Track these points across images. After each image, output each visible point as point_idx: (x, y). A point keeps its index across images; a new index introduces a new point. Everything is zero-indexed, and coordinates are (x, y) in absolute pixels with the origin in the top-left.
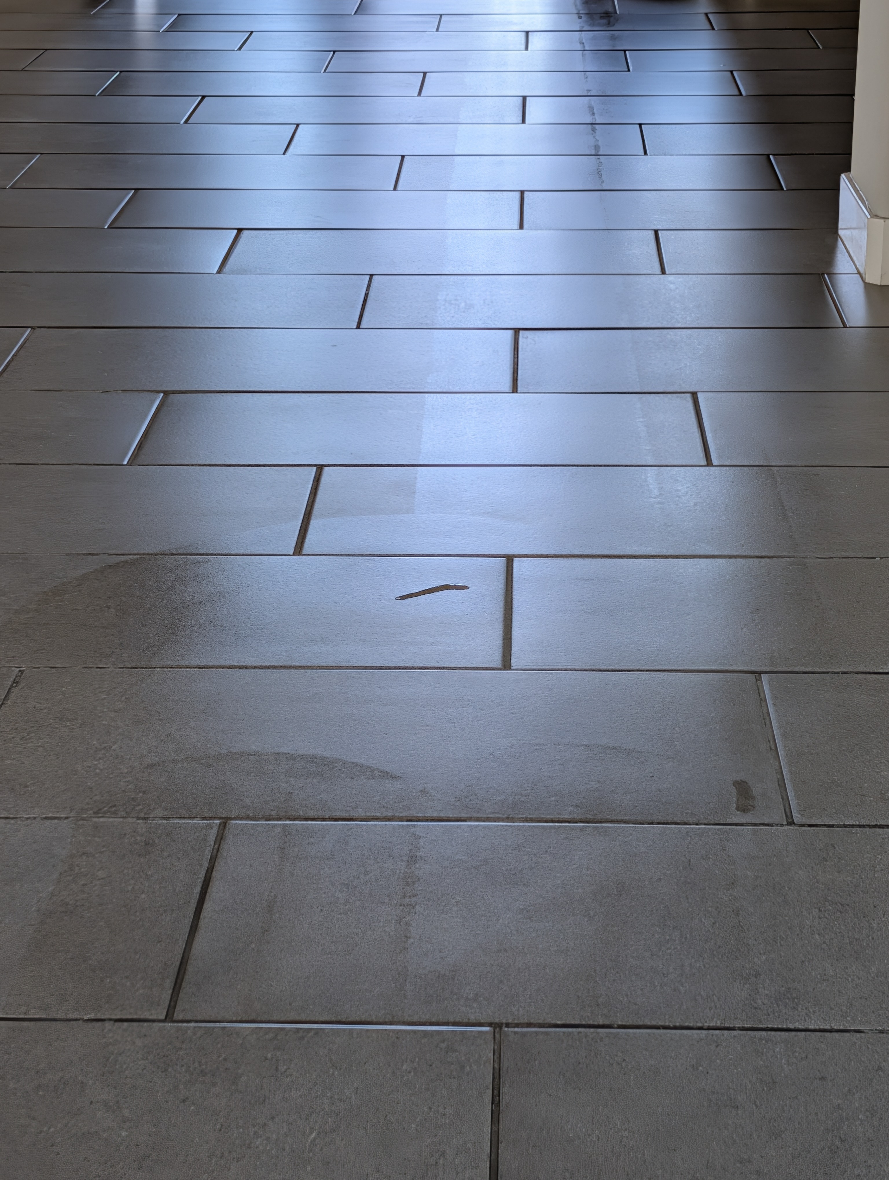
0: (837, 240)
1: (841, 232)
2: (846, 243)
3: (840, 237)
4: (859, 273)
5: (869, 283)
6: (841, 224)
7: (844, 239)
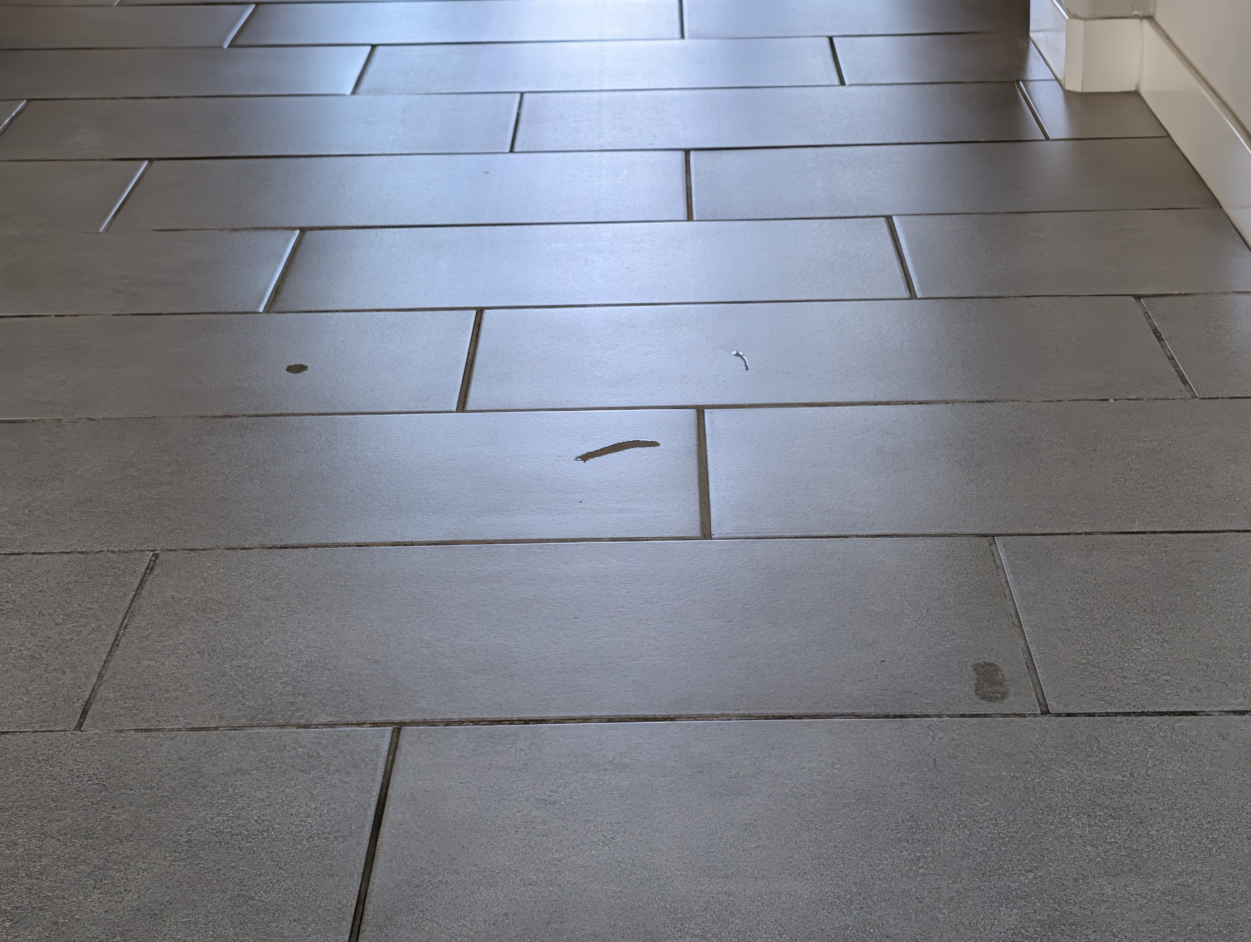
0: (1028, 43)
1: (1033, 35)
2: (1039, 46)
3: (1032, 40)
4: (1057, 79)
5: (1069, 91)
6: (1032, 26)
7: (1036, 42)
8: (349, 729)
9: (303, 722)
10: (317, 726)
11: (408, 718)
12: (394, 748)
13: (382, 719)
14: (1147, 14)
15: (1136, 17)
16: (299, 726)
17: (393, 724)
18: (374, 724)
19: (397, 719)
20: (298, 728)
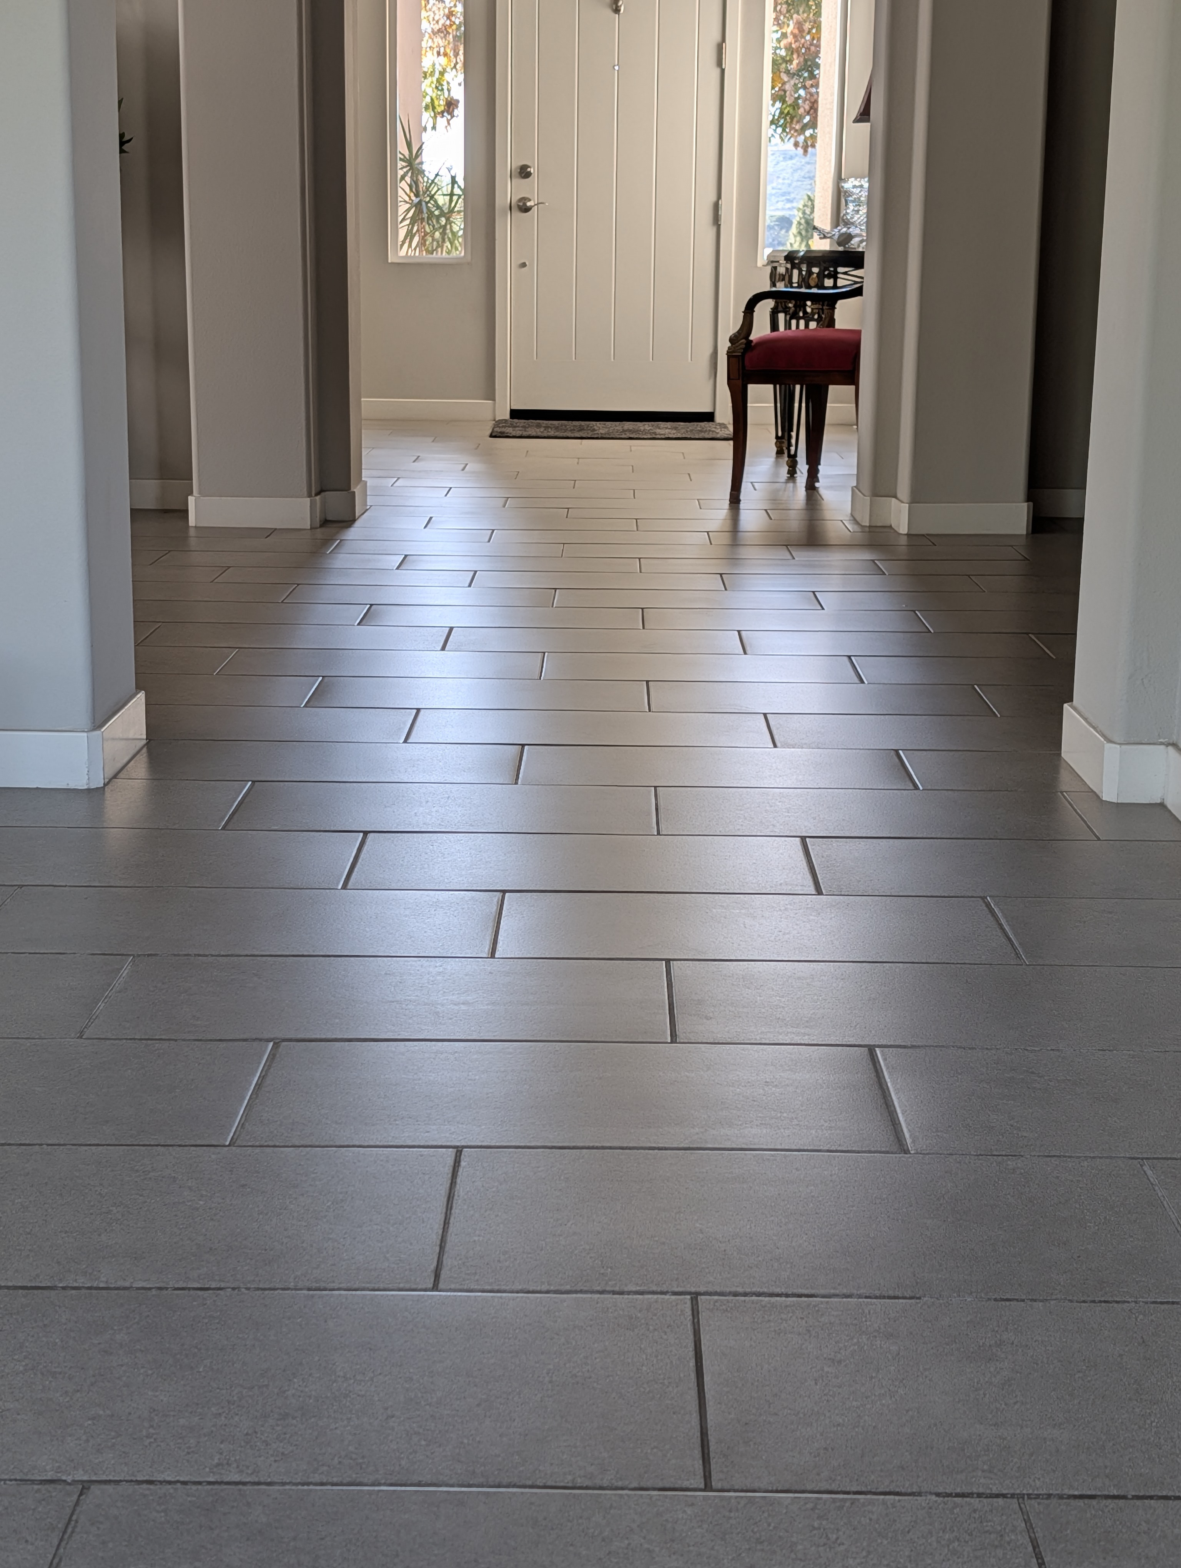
0: (1061, 760)
1: (1063, 754)
3: (1064, 760)
4: (1091, 791)
5: (1104, 801)
7: (1069, 761)
8: (655, 1296)
9: (617, 1289)
10: (629, 1293)
11: (702, 1289)
12: (695, 1312)
13: (680, 1289)
14: (1171, 742)
15: (1162, 744)
16: (614, 1293)
17: (689, 1293)
18: (675, 1293)
19: (693, 1290)
20: (613, 1294)
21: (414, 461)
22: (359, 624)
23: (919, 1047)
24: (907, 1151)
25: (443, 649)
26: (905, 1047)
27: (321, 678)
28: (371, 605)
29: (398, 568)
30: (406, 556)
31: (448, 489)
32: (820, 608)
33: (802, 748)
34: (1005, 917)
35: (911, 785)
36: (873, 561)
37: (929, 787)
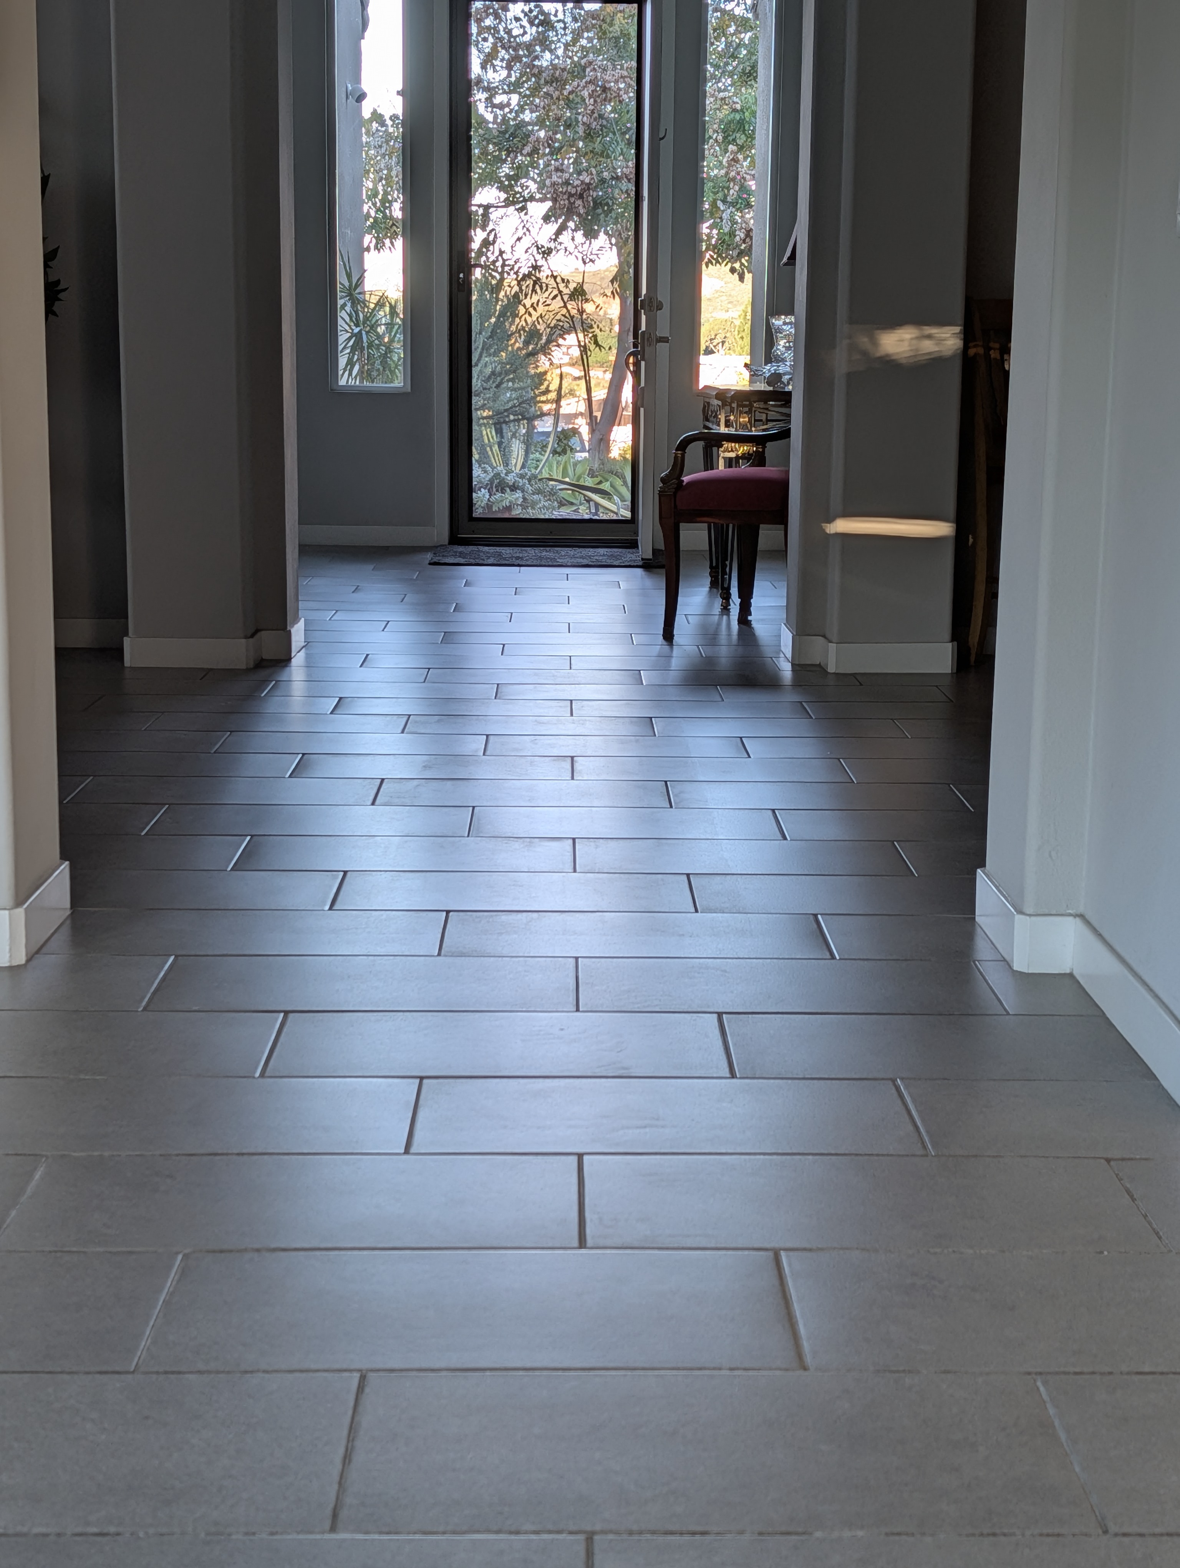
0: (975, 925)
1: (977, 919)
2: (984, 929)
3: (979, 925)
4: (1005, 960)
5: (1017, 971)
6: (978, 911)
7: (983, 926)
8: (552, 1536)
9: (514, 1528)
11: (598, 1527)
14: (1078, 913)
15: (1070, 915)
17: (584, 1532)
18: (571, 1532)
19: (589, 1528)
21: (353, 592)
22: (290, 776)
23: (821, 1249)
24: (805, 1368)
25: (373, 804)
26: (810, 1250)
27: (249, 838)
28: (304, 754)
29: (332, 713)
30: (341, 698)
31: (386, 622)
32: (747, 756)
33: (723, 913)
34: (914, 1101)
35: (828, 954)
36: (801, 703)
37: (846, 957)
